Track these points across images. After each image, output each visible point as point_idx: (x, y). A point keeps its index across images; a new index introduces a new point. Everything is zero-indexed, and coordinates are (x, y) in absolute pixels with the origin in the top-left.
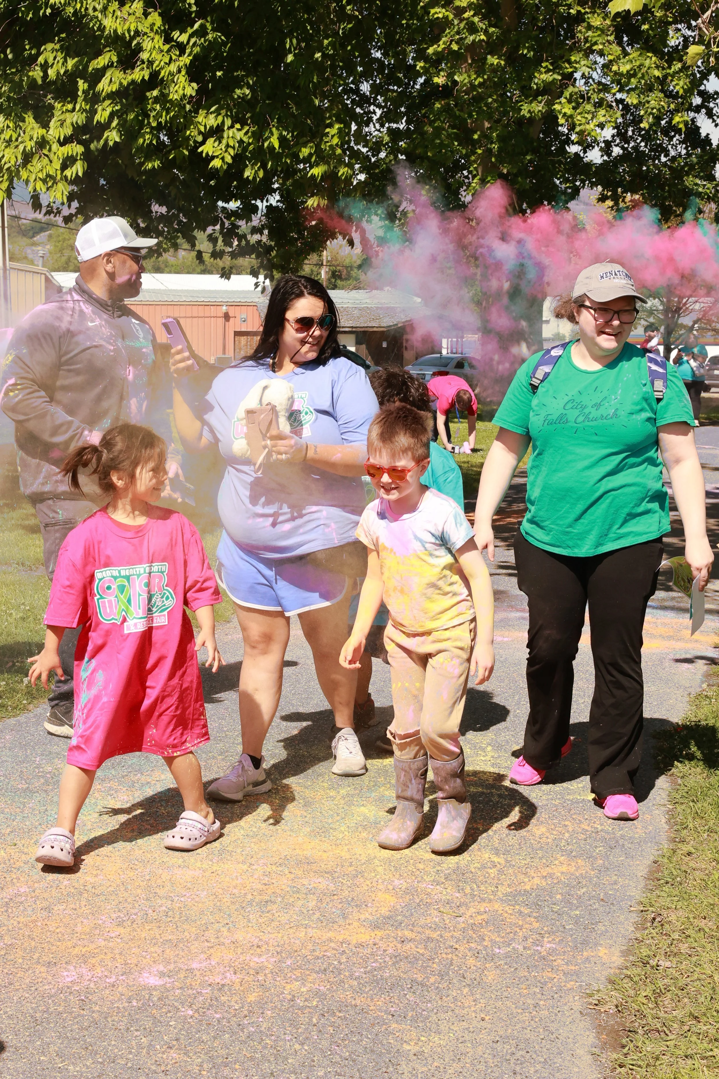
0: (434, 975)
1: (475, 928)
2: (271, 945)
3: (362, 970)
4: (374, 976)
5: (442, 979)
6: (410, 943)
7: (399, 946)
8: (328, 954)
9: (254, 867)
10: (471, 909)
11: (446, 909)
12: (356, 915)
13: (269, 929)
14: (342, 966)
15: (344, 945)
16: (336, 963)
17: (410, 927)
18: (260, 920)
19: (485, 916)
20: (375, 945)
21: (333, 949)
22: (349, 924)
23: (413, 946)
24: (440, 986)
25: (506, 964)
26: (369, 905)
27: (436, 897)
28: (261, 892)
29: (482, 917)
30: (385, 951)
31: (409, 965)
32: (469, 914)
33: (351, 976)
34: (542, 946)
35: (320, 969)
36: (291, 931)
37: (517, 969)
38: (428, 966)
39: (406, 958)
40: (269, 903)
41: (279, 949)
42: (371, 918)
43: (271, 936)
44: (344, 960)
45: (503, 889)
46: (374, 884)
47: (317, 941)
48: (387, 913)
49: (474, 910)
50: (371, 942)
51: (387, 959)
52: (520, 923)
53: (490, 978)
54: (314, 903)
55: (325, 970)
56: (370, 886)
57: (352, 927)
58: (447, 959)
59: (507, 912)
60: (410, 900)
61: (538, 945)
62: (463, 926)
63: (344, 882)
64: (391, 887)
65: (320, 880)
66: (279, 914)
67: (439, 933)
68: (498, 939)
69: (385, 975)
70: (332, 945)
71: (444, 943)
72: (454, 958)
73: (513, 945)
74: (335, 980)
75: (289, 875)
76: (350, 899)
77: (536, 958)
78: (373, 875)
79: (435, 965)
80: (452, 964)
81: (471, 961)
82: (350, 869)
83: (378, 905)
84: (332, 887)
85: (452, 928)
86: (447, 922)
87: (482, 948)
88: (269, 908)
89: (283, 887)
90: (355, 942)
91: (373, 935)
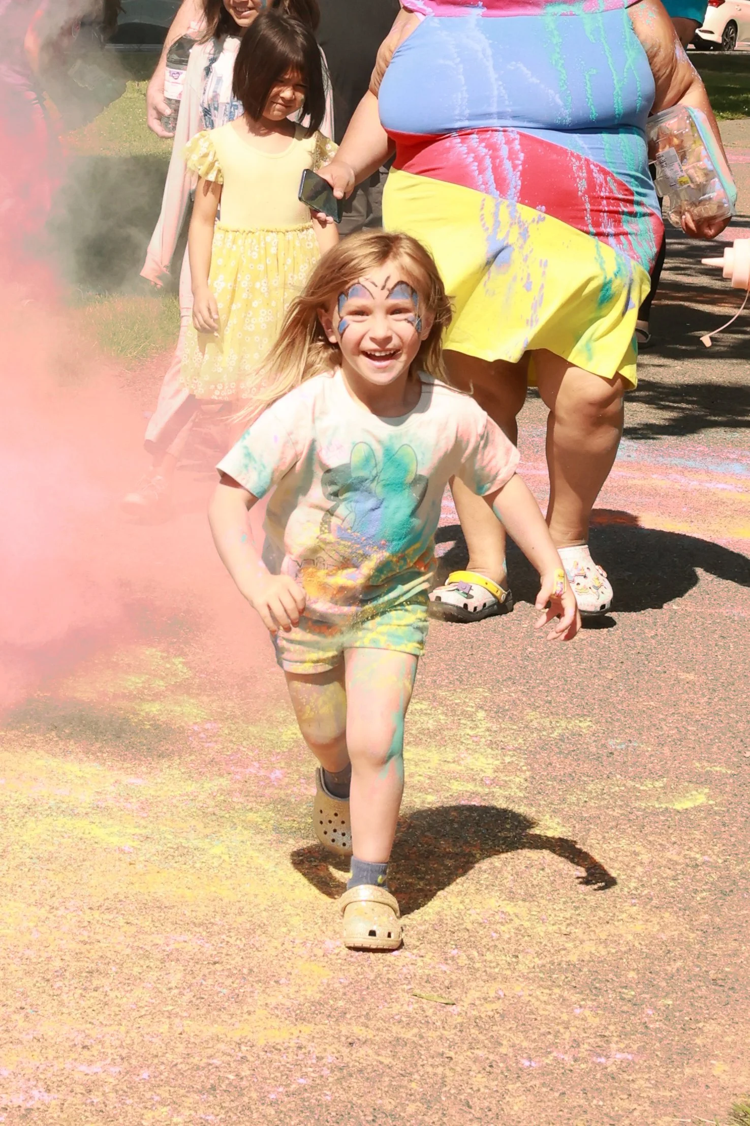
0: (414, 1101)
1: (481, 1024)
2: (107, 1044)
3: (281, 1089)
4: (303, 1100)
5: (429, 1108)
6: (365, 1047)
7: (345, 1051)
8: (216, 1062)
9: (59, 913)
10: (472, 992)
11: (426, 992)
12: (260, 999)
13: (101, 1017)
14: (244, 1083)
15: (244, 1048)
16: (231, 1077)
17: (363, 1020)
18: (83, 1004)
19: (498, 1005)
20: (300, 1048)
21: (224, 1054)
22: (249, 1013)
23: (370, 1052)
24: (426, 1118)
25: (543, 1085)
26: (283, 981)
27: (405, 971)
28: (78, 955)
29: (494, 1006)
30: (319, 1059)
31: (367, 1084)
32: (467, 1000)
33: (262, 1100)
34: (608, 1057)
35: (203, 1087)
36: (143, 1022)
37: (564, 1093)
38: (401, 1087)
39: (360, 1071)
40: (95, 974)
41: (124, 1053)
42: (288, 1004)
43: (106, 1029)
44: (245, 1071)
45: (527, 962)
46: (288, 946)
47: (192, 1040)
48: (318, 996)
49: (478, 995)
50: (292, 1044)
51: (326, 1072)
52: (565, 1017)
53: (516, 1108)
54: (179, 976)
55: (213, 1088)
56: (281, 948)
57: (252, 1018)
58: (435, 1074)
59: (538, 999)
60: (358, 974)
61: (599, 1056)
62: (459, 1020)
63: (232, 941)
64: (320, 953)
65: (188, 936)
66: (116, 993)
67: (415, 1030)
68: (525, 1044)
69: (324, 1098)
70: (222, 1046)
71: (428, 1049)
72: (449, 1073)
73: (555, 1054)
74: (234, 1104)
75: (126, 927)
76: (245, 971)
77: (598, 1076)
78: (284, 930)
79: (413, 1085)
80: (444, 1084)
81: (479, 1080)
82: (240, 919)
83: (298, 981)
84: (209, 949)
85: (439, 1024)
86: (430, 1012)
87: (497, 1058)
88: (96, 983)
89: (118, 948)
90: (262, 1042)
91: (296, 1033)
